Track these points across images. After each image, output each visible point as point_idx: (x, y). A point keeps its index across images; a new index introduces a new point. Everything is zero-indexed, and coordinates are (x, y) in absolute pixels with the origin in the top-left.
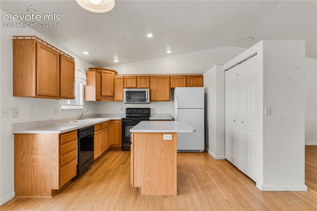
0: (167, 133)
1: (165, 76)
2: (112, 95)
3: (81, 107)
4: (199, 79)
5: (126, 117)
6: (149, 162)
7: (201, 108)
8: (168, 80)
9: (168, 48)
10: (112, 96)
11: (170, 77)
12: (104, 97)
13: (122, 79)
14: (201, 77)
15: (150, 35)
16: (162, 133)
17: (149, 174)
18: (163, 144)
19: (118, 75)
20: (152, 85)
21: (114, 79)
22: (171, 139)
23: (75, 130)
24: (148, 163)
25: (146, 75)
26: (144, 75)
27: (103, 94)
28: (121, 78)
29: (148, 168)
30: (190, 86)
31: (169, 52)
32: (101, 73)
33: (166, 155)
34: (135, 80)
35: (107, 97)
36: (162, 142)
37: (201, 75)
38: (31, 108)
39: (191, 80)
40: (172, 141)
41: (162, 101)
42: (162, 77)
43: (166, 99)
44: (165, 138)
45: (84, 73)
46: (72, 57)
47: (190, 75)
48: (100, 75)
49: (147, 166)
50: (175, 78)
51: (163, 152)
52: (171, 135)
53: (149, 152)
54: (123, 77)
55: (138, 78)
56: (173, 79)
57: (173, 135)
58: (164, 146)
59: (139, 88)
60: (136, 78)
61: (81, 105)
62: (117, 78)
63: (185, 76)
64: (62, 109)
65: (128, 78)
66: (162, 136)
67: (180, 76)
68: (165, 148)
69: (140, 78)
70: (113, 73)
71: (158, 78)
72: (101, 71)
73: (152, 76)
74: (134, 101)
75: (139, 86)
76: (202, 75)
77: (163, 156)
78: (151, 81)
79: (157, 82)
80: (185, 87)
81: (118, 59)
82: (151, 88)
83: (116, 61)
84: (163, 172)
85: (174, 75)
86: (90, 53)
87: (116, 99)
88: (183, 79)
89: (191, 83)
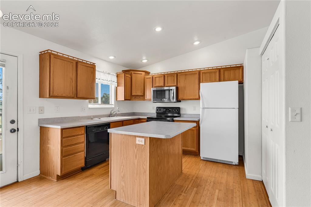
0: (140, 137)
1: (194, 71)
2: (142, 94)
3: (113, 106)
4: (237, 71)
5: (157, 116)
6: (124, 166)
7: (234, 108)
8: (197, 76)
9: (196, 39)
10: (143, 96)
11: (199, 72)
12: (135, 97)
13: (152, 78)
14: (240, 68)
15: (158, 29)
16: (135, 136)
17: (123, 178)
18: (136, 148)
19: (150, 75)
20: (180, 82)
21: (144, 78)
22: (143, 143)
23: (83, 126)
24: (122, 167)
25: (173, 72)
26: (172, 72)
27: (133, 94)
28: (150, 78)
29: (122, 172)
30: (224, 81)
31: (197, 43)
32: (131, 75)
33: (139, 161)
34: (163, 78)
35: (137, 97)
36: (135, 145)
37: (240, 65)
38: (56, 106)
39: (226, 73)
40: (144, 147)
41: (191, 99)
42: (191, 73)
43: (195, 97)
44: (137, 142)
45: (114, 75)
46: (92, 63)
47: (225, 67)
48: (130, 76)
49: (122, 170)
50: (205, 73)
51: (136, 158)
52: (143, 139)
53: (124, 155)
54: (152, 76)
55: (166, 76)
56: (204, 74)
57: (146, 140)
58: (137, 150)
59: (167, 86)
60: (164, 76)
61: (113, 105)
62: (147, 78)
63: (218, 69)
64: (89, 108)
65: (157, 77)
66: (135, 139)
67: (213, 69)
68: (138, 153)
69: (167, 76)
70: (143, 73)
71: (186, 75)
72: (132, 73)
73: (179, 73)
74: (161, 100)
75: (167, 84)
76: (242, 65)
77: (136, 161)
78: (179, 79)
79: (186, 79)
80: (218, 82)
81: (147, 60)
82: (179, 85)
83: (145, 61)
84: (136, 180)
85: (205, 69)
86: (115, 57)
87: (146, 99)
88: (215, 72)
89: (226, 77)
